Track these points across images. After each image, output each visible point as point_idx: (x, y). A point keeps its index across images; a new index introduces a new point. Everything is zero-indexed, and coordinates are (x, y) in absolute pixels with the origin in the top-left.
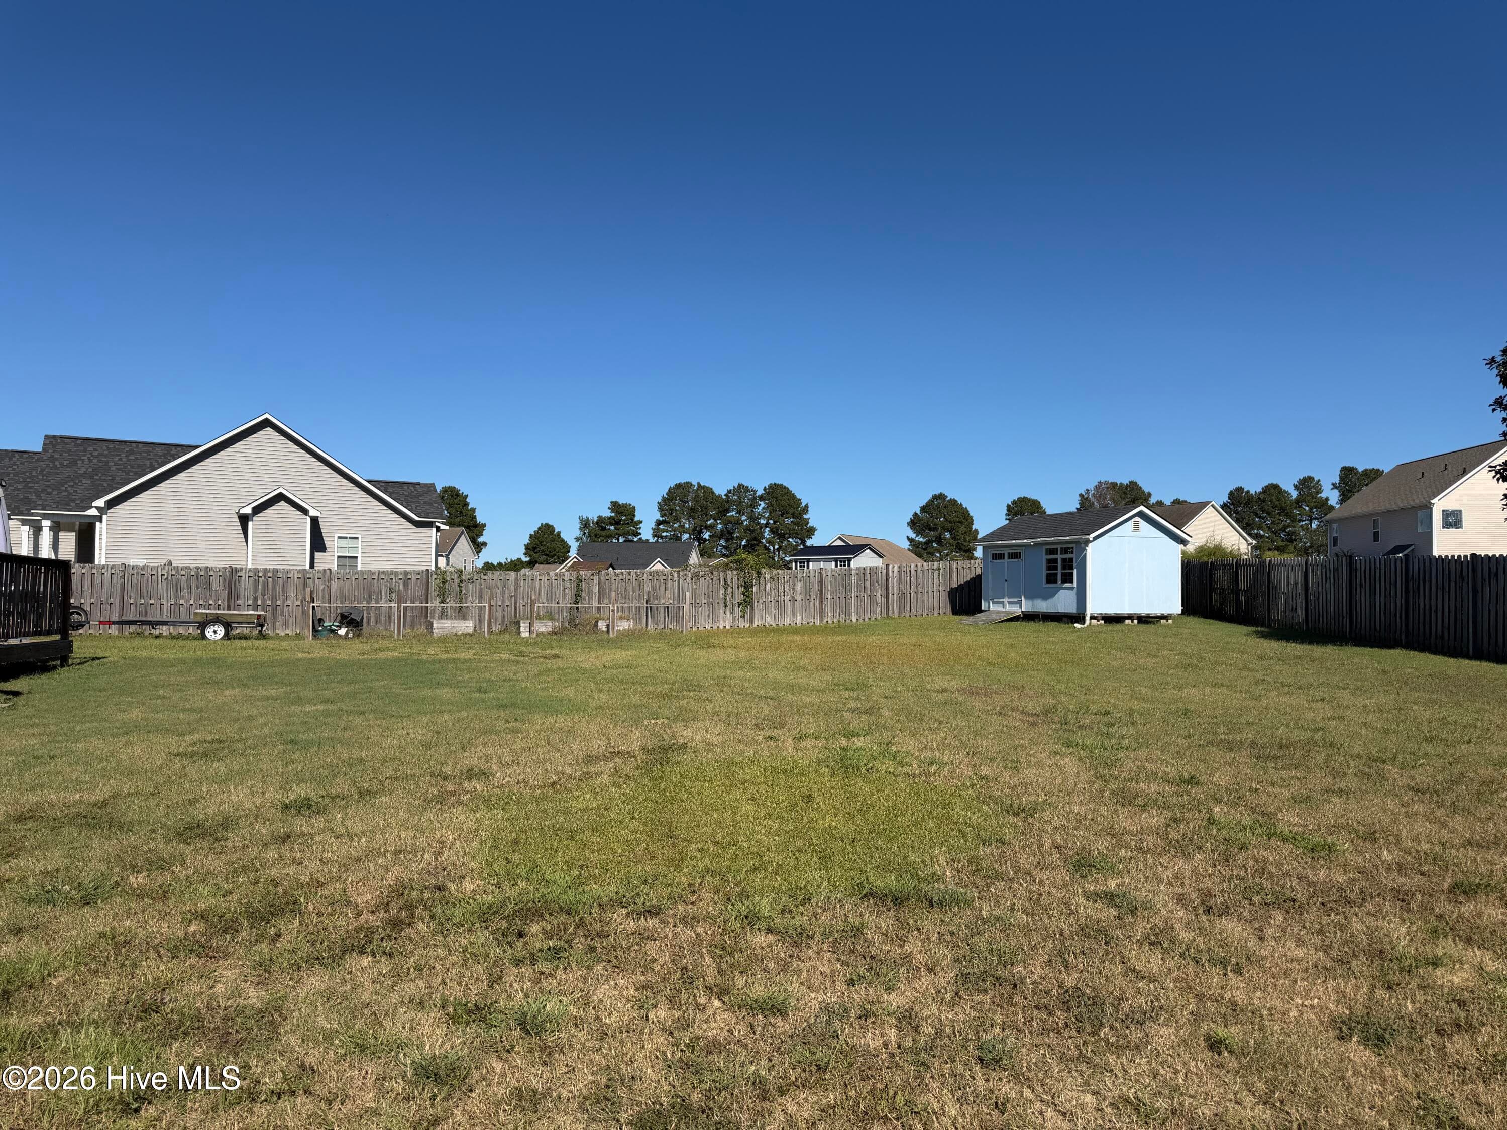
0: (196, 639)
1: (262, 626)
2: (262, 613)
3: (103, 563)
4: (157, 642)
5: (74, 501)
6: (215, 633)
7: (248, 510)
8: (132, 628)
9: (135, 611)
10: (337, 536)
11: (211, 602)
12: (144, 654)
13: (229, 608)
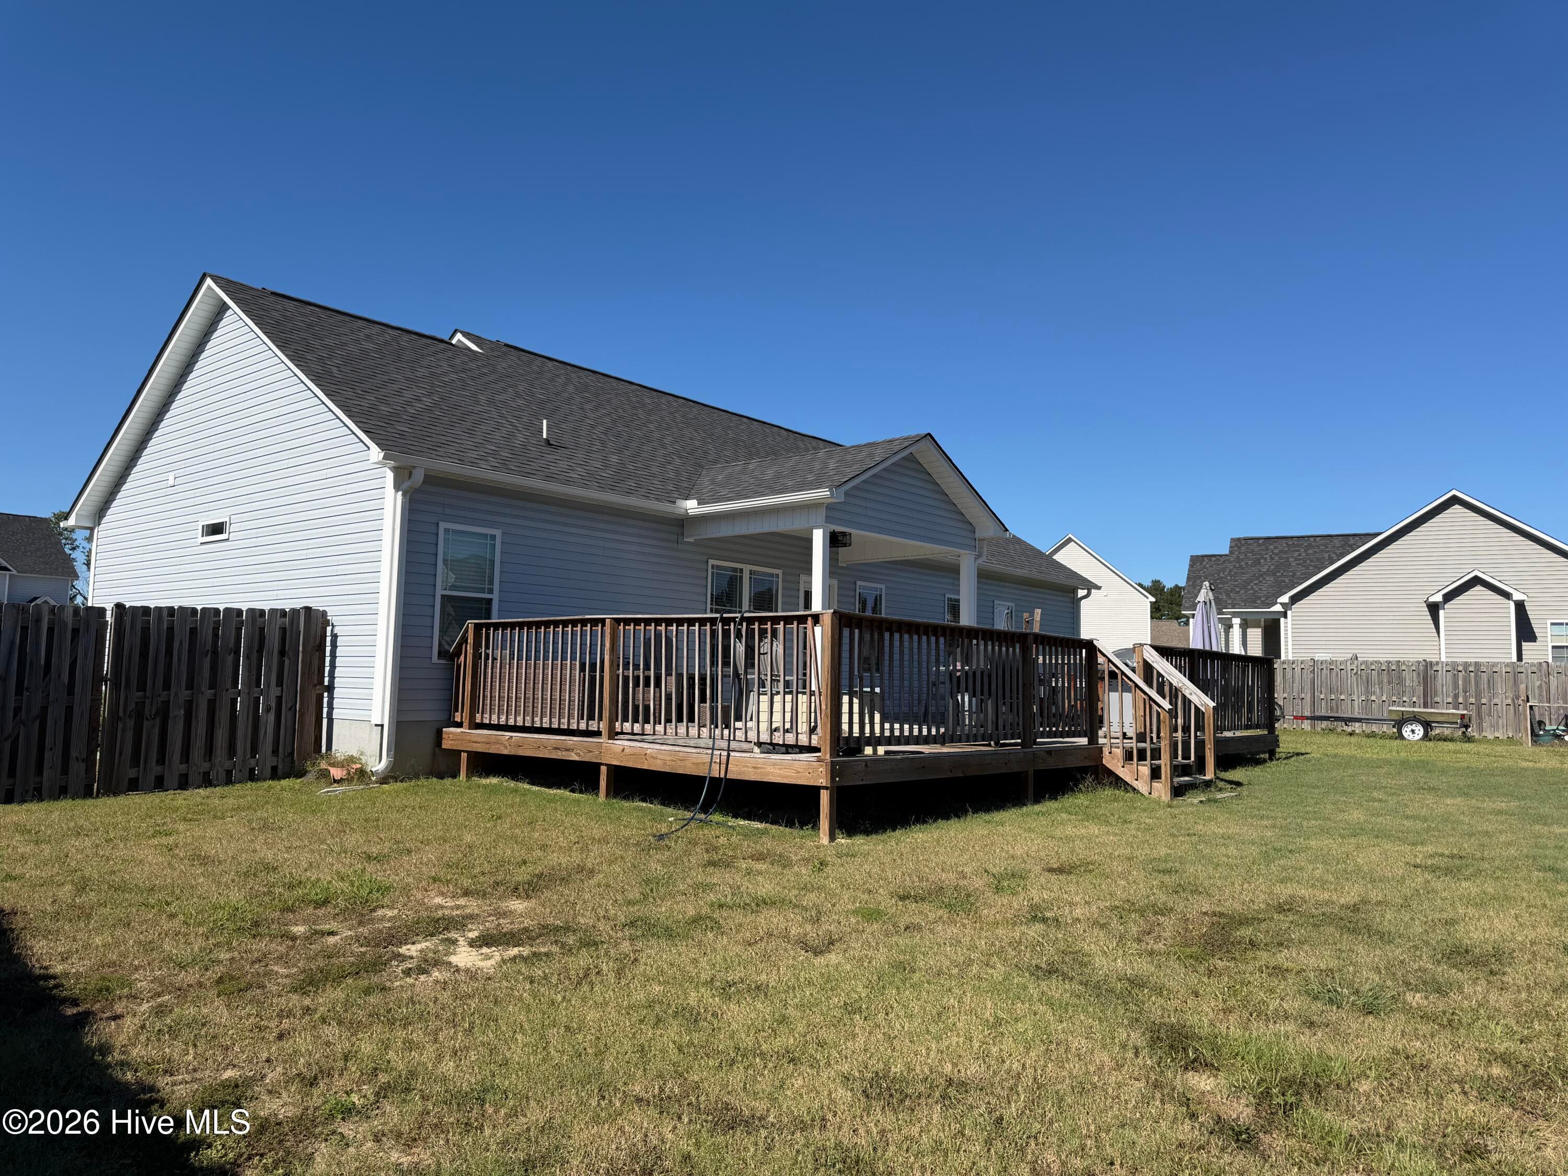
0: (1391, 738)
1: (1467, 727)
2: (1465, 712)
3: (1290, 658)
4: (1353, 739)
5: (1259, 598)
6: (1413, 732)
7: (1438, 598)
8: (1325, 724)
9: (1327, 707)
10: (1549, 622)
11: (1405, 699)
12: (1346, 751)
13: (1425, 706)
